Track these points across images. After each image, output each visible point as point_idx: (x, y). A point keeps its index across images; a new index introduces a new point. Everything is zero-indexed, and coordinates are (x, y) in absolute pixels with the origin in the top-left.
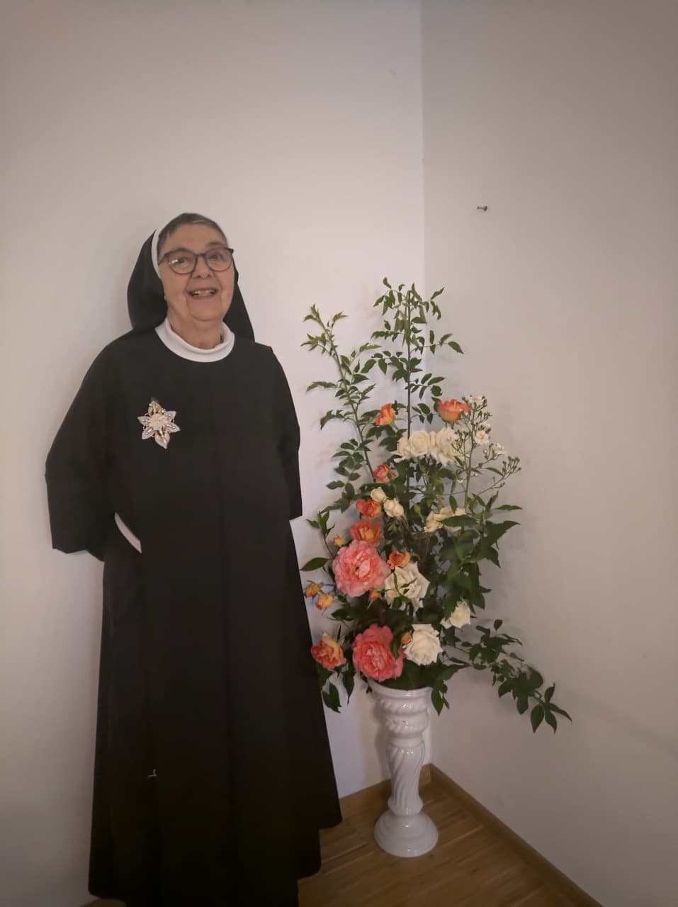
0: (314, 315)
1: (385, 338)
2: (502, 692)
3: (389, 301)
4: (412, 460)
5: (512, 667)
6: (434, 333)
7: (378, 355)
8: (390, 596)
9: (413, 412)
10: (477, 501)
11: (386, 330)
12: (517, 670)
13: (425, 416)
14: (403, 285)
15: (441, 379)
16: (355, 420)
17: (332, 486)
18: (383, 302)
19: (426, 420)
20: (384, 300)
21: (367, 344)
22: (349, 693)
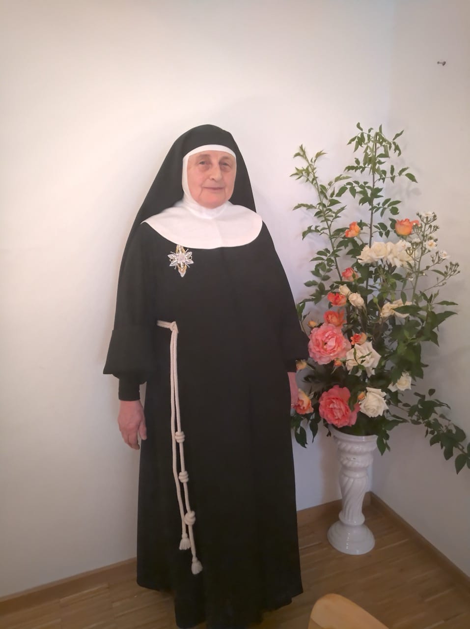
0: (302, 153)
1: (355, 171)
2: (432, 442)
3: (360, 141)
4: (372, 265)
5: (441, 425)
6: (394, 167)
7: (349, 184)
8: (350, 365)
9: (374, 229)
10: (423, 297)
11: (356, 165)
12: (444, 428)
13: (384, 233)
14: (372, 129)
15: (398, 202)
16: (329, 234)
17: (308, 284)
18: (355, 141)
19: (384, 235)
20: (356, 140)
21: (341, 175)
22: (314, 435)
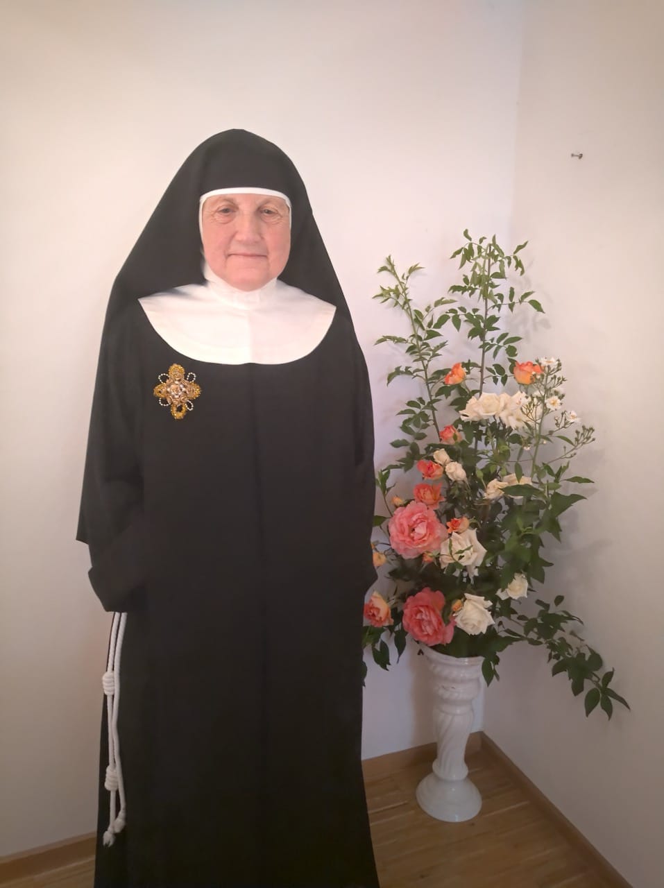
0: (389, 268)
1: (463, 293)
2: (556, 671)
3: (468, 254)
4: (480, 423)
5: (569, 646)
6: (515, 290)
7: (452, 311)
8: (446, 561)
9: (486, 373)
10: (546, 471)
11: (463, 285)
12: (575, 650)
13: (500, 378)
14: (484, 238)
15: (517, 339)
16: (425, 377)
17: (396, 444)
18: (461, 255)
19: (499, 382)
20: (463, 252)
21: (443, 298)
22: (400, 652)
